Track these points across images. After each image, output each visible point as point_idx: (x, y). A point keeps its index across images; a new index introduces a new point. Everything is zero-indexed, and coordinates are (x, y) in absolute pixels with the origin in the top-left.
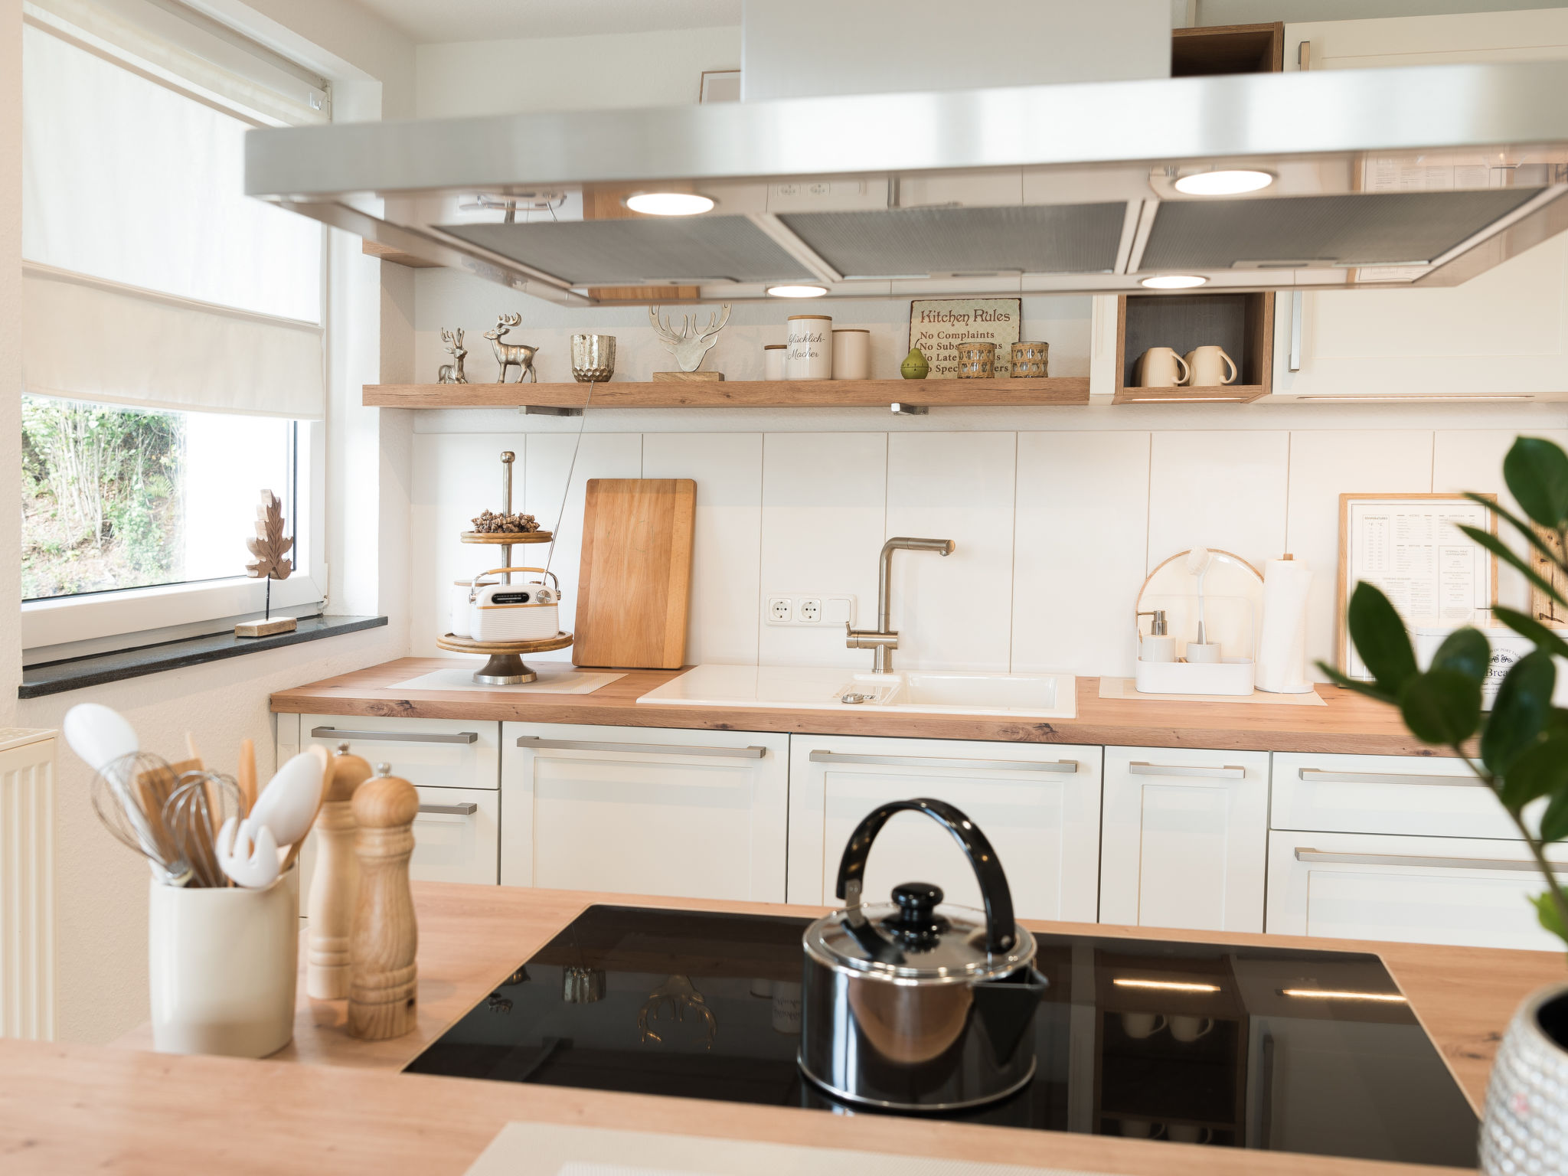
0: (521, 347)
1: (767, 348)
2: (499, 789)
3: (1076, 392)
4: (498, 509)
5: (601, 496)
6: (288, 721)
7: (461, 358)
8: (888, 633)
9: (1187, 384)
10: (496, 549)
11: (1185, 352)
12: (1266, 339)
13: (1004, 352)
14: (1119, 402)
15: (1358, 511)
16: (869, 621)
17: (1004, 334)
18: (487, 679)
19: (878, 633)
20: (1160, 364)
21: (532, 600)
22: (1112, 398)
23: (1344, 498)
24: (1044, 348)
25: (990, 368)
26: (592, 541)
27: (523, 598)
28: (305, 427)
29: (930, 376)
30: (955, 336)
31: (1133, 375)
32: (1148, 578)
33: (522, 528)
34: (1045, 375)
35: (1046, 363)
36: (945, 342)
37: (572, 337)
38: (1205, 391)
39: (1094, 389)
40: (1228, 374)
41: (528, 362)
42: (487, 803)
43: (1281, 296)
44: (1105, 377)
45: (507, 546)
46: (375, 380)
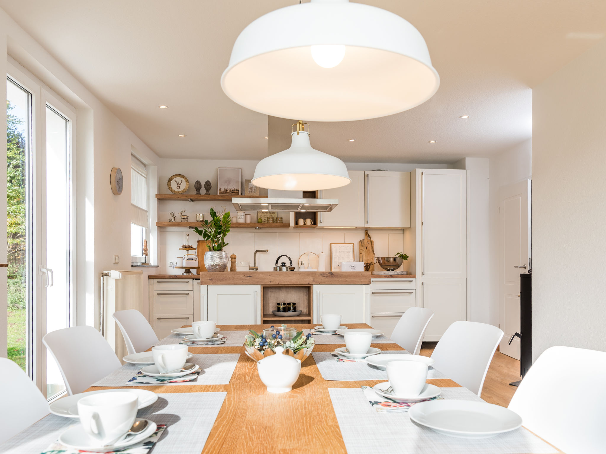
0: (186, 216)
1: (232, 217)
2: (193, 290)
3: (287, 226)
4: (186, 244)
5: (200, 244)
6: (152, 281)
7: (174, 217)
8: (256, 267)
9: (305, 224)
10: (186, 251)
11: (305, 219)
12: (317, 218)
13: (275, 218)
14: (295, 228)
15: (333, 246)
16: (252, 265)
17: (275, 216)
18: (185, 274)
19: (254, 267)
20: (301, 221)
21: (194, 260)
22: (293, 227)
23: (331, 244)
24: (282, 218)
25: (273, 221)
26: (199, 252)
27: (193, 259)
28: (144, 229)
29: (263, 222)
30: (266, 216)
31: (297, 223)
32: (300, 257)
33: (191, 247)
34: (282, 223)
35: (282, 221)
36: (264, 217)
37: (197, 214)
38: (308, 226)
39: (291, 225)
40: (311, 223)
41: (187, 218)
42: (191, 293)
43: (319, 213)
44: (292, 223)
45: (188, 251)
46: (157, 221)
